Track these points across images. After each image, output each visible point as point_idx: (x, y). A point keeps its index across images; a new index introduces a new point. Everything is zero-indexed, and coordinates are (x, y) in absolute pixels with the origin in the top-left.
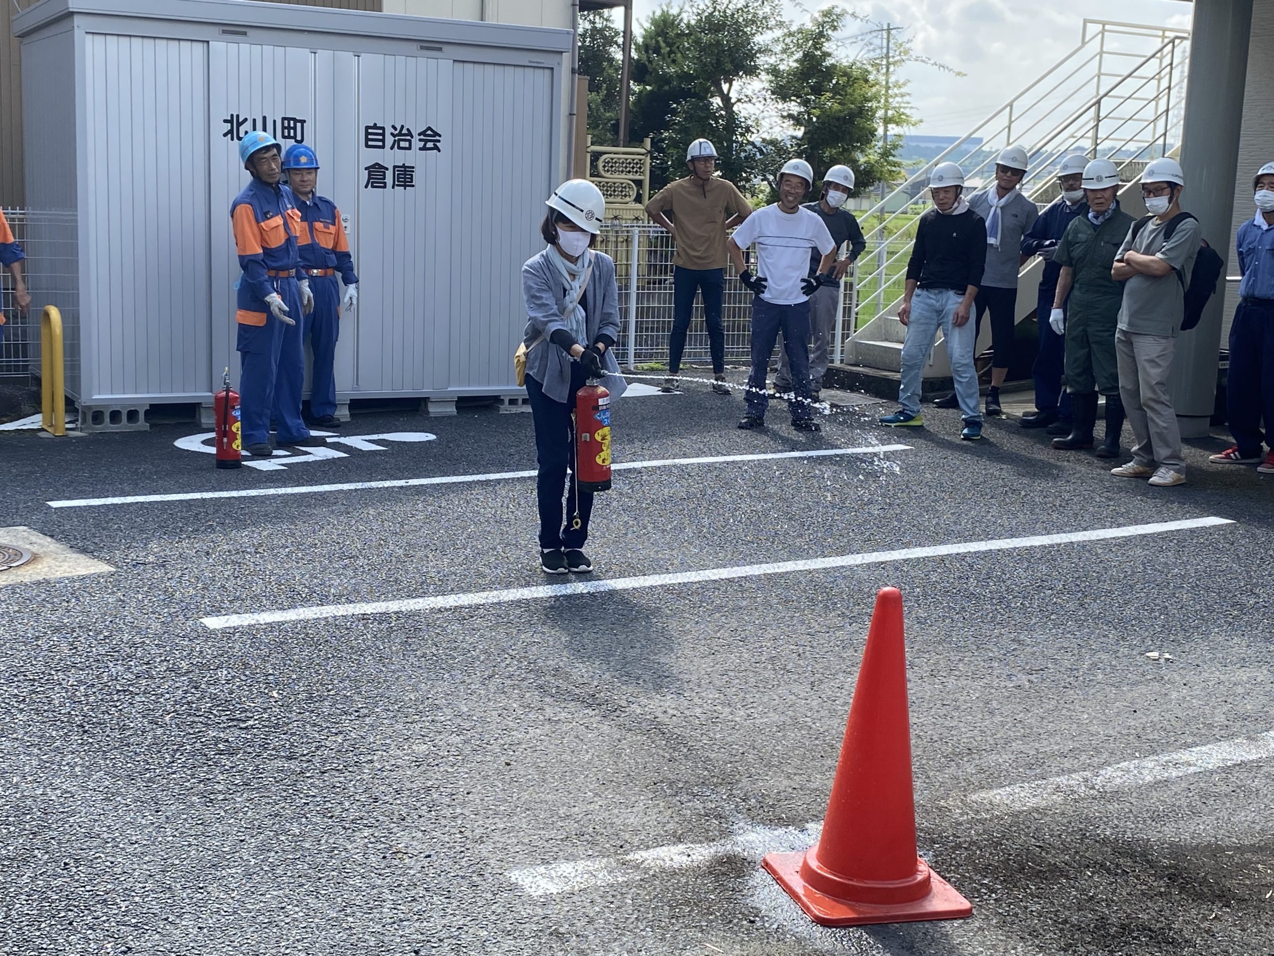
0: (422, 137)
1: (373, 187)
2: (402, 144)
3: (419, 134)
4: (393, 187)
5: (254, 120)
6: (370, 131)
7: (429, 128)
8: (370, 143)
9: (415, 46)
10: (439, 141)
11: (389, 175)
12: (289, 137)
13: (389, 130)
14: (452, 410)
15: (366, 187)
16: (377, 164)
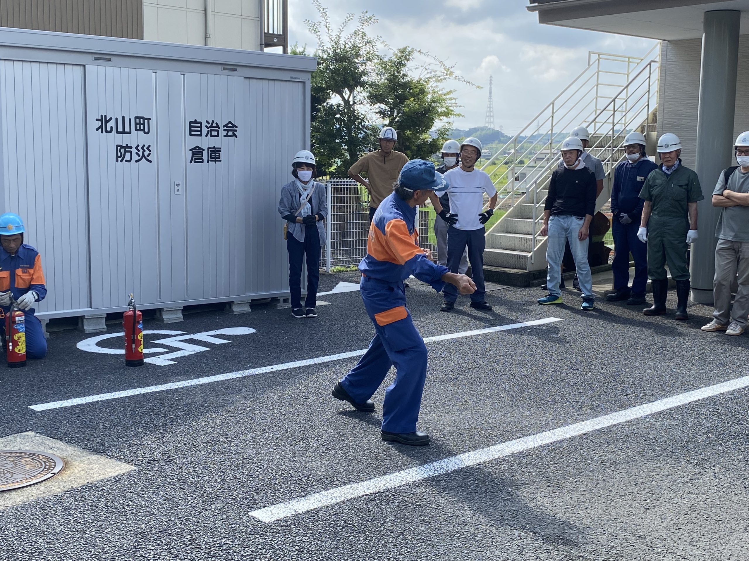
0: (225, 128)
1: (195, 162)
2: (214, 133)
3: (224, 127)
4: (208, 162)
5: (117, 119)
6: (192, 125)
7: (230, 122)
8: (193, 133)
9: (219, 68)
10: (236, 131)
11: (205, 154)
12: (140, 130)
13: (204, 124)
14: (247, 309)
15: (191, 162)
16: (197, 147)
